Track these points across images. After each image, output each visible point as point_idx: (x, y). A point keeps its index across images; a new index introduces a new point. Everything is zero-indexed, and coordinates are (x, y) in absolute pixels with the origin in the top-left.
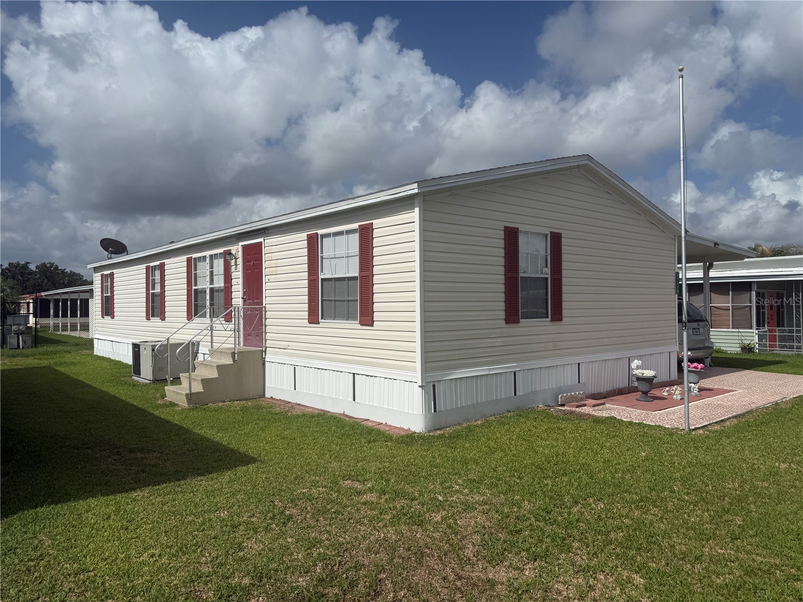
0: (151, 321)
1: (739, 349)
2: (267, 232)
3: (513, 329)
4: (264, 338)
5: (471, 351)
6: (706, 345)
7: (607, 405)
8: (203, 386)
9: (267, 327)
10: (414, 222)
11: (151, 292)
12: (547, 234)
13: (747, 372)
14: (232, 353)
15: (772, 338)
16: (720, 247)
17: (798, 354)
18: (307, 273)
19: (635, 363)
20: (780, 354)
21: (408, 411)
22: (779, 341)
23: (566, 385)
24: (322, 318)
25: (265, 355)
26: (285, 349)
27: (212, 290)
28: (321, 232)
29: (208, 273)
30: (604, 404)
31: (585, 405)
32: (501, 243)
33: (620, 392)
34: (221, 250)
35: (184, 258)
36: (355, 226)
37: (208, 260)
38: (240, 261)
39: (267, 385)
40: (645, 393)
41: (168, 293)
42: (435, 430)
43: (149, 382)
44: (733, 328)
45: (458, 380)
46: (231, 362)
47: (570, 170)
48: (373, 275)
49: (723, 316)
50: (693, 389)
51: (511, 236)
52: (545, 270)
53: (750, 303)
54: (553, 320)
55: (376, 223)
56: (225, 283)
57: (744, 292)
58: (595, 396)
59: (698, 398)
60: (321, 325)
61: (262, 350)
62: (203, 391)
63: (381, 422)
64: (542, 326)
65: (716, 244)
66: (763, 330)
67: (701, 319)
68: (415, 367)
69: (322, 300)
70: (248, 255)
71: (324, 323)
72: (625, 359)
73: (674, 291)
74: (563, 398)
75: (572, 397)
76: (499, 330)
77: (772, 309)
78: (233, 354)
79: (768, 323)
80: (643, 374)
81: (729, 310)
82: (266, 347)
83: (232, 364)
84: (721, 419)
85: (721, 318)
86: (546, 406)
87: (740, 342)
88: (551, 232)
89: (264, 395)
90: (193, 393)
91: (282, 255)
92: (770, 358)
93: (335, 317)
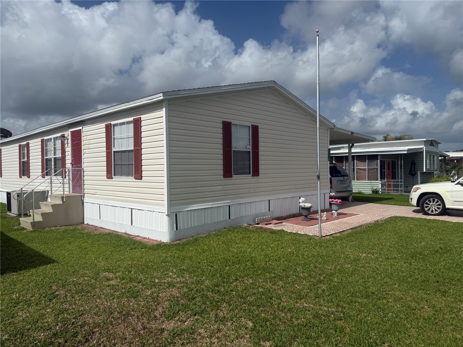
0: (22, 178)
1: (371, 192)
2: (83, 123)
3: (228, 181)
4: (83, 188)
5: (201, 194)
6: (349, 189)
7: (284, 223)
8: (42, 217)
9: (85, 181)
10: (163, 117)
11: (22, 160)
12: (250, 126)
13: (371, 204)
14: (61, 197)
15: (389, 186)
16: (355, 135)
17: (401, 194)
18: (105, 148)
19: (302, 199)
20: (392, 194)
21: (161, 230)
22: (393, 187)
23: (261, 212)
24: (114, 175)
25: (84, 198)
26: (95, 194)
27: (55, 159)
28: (113, 123)
29: (53, 149)
30: (282, 223)
31: (271, 224)
32: (221, 131)
33: (294, 216)
34: (59, 135)
35: (39, 139)
36: (131, 119)
37: (53, 140)
38: (70, 141)
39: (85, 216)
40: (306, 216)
41: (31, 161)
42: (176, 241)
43: (15, 215)
44: (368, 180)
45: (193, 211)
46: (61, 203)
47: (263, 90)
48: (141, 149)
49: (363, 174)
50: (334, 214)
51: (227, 127)
52: (248, 147)
53: (377, 166)
54: (253, 175)
55: (143, 117)
56: (62, 155)
57: (374, 160)
58: (278, 219)
59: (337, 218)
60: (114, 179)
61: (82, 195)
62: (42, 220)
63: (146, 237)
64: (247, 179)
65: (352, 133)
66: (383, 181)
67: (346, 175)
68: (164, 204)
69: (114, 165)
70: (74, 137)
71: (115, 178)
72: (297, 197)
73: (327, 159)
74: (258, 220)
75: (264, 219)
76: (219, 182)
77: (389, 170)
78: (63, 198)
79: (387, 177)
80: (305, 205)
81: (366, 170)
82: (84, 193)
83: (61, 204)
84: (342, 230)
85: (362, 175)
86: (248, 225)
87: (372, 188)
88: (252, 125)
89: (84, 223)
90: (36, 222)
91: (92, 137)
92: (386, 197)
93: (121, 175)
